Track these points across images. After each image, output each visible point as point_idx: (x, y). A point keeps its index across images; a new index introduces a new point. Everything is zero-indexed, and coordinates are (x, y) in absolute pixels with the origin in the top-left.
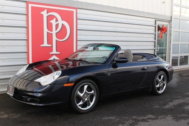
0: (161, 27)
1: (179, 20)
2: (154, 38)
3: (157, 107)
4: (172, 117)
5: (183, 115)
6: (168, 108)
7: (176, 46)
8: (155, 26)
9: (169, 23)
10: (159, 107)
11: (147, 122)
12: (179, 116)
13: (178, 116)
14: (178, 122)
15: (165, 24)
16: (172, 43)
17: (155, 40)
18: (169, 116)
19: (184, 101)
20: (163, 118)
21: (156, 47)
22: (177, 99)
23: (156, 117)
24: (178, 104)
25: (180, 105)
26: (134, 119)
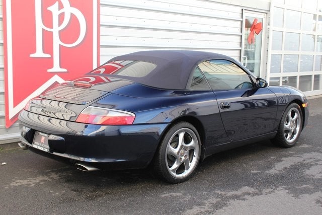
0: (251, 22)
1: (283, 10)
2: (239, 44)
3: (254, 172)
4: (287, 191)
5: (304, 186)
6: (276, 174)
7: (276, 59)
8: (241, 20)
9: (265, 16)
10: (259, 171)
11: (244, 199)
12: (299, 189)
13: (297, 187)
14: (299, 200)
15: (260, 17)
16: (271, 52)
17: (241, 46)
18: (280, 188)
19: (301, 159)
20: (270, 192)
21: (242, 59)
22: (289, 156)
23: (258, 192)
24: (291, 165)
25: (297, 168)
26: (218, 196)
